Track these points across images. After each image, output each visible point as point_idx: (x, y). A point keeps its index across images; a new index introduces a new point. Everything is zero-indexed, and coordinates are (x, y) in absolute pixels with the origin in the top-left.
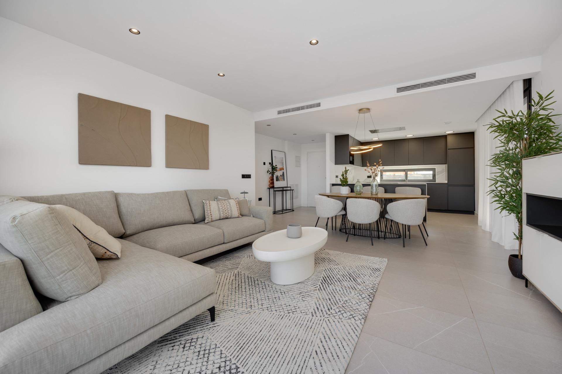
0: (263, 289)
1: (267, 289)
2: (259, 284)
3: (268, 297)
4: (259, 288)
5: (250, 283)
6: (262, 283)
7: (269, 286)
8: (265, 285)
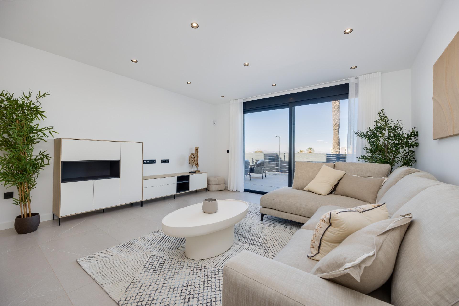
0: (240, 234)
1: (237, 234)
2: (243, 238)
3: (236, 230)
4: (243, 235)
5: (251, 239)
6: (240, 239)
7: (236, 236)
8: (238, 237)
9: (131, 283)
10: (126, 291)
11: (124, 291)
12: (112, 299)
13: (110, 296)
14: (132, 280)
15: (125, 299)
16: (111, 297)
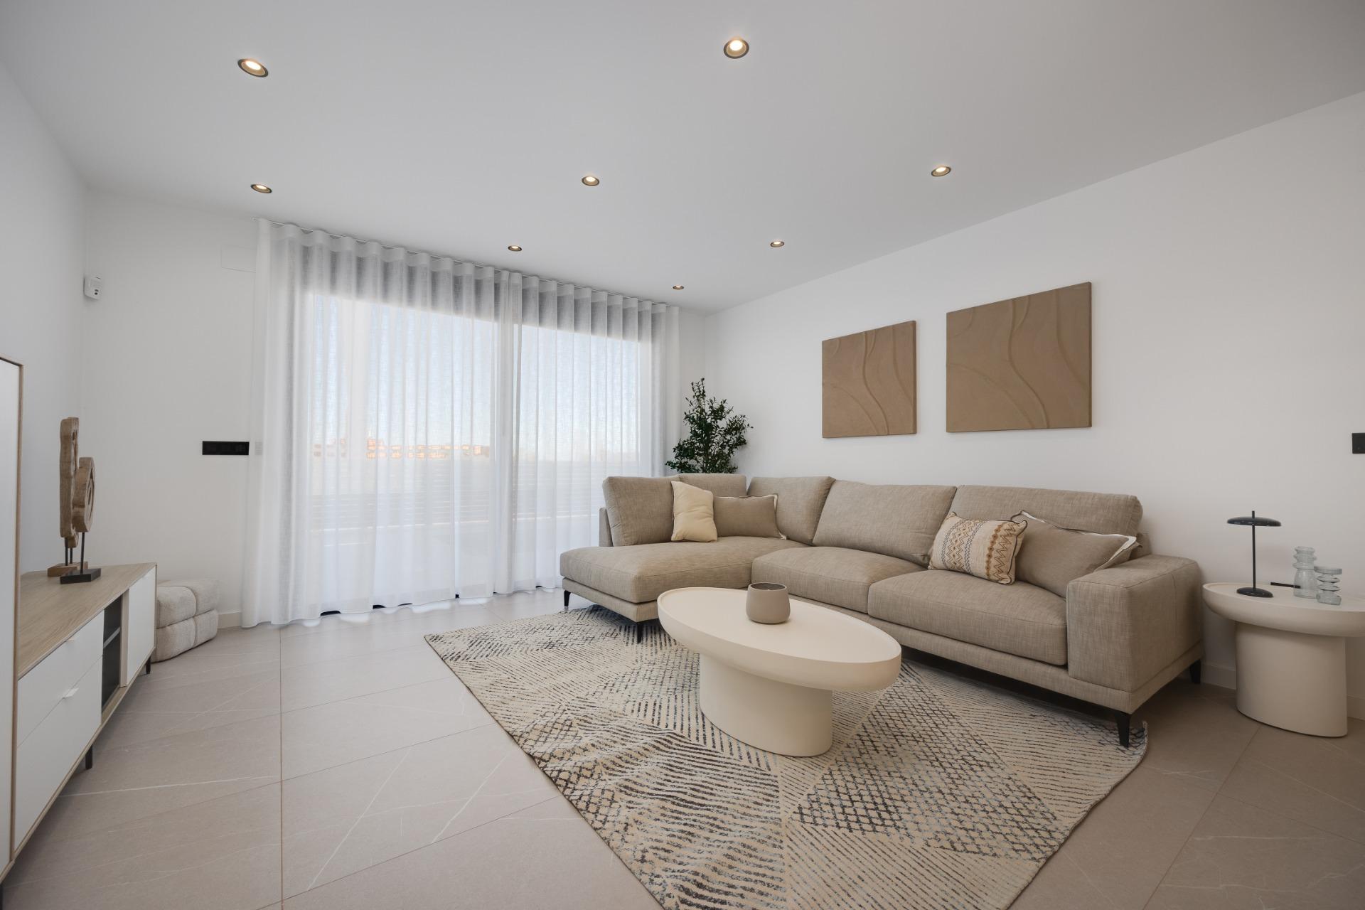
9: (955, 850)
10: (995, 855)
11: (995, 859)
12: (1033, 879)
13: (1030, 884)
14: (947, 851)
15: (1024, 851)
16: (1031, 879)
